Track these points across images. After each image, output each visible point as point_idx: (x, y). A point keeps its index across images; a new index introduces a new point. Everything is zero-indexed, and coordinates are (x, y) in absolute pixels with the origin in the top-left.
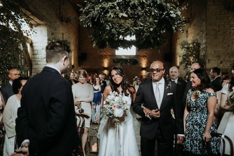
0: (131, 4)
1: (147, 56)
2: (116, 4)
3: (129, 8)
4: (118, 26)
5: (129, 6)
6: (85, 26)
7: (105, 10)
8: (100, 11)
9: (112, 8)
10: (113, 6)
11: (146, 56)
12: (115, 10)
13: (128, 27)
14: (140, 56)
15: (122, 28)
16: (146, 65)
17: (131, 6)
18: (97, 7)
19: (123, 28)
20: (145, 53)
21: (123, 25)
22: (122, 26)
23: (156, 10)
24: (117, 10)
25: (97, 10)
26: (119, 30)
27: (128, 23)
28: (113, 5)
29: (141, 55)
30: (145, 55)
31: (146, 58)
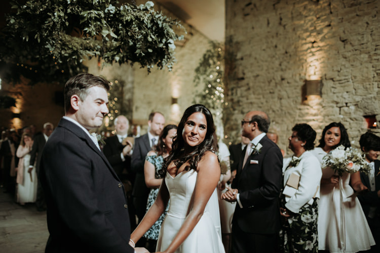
0: (125, 20)
1: (23, 93)
2: (103, 15)
3: (120, 25)
4: (60, 44)
5: (122, 22)
6: (25, 39)
7: (83, 21)
8: (65, 19)
9: (96, 19)
10: (98, 17)
11: (20, 94)
12: (99, 23)
13: (77, 48)
14: (8, 92)
15: (66, 48)
16: (21, 109)
17: (125, 23)
18: (59, 11)
19: (68, 50)
20: (20, 88)
21: (67, 43)
22: (67, 46)
23: (153, 35)
24: (102, 24)
25: (59, 16)
26: (61, 51)
27: (77, 43)
28: (99, 15)
29: (11, 91)
30: (19, 90)
31: (20, 97)
